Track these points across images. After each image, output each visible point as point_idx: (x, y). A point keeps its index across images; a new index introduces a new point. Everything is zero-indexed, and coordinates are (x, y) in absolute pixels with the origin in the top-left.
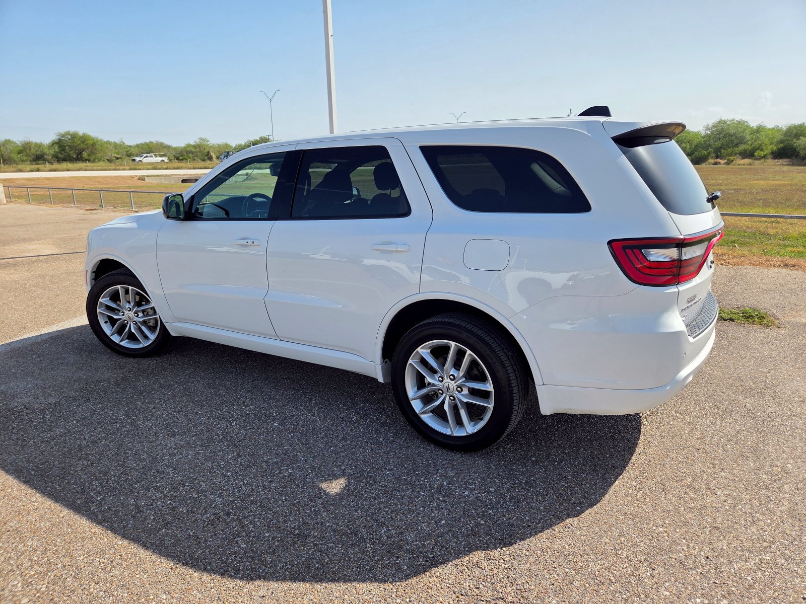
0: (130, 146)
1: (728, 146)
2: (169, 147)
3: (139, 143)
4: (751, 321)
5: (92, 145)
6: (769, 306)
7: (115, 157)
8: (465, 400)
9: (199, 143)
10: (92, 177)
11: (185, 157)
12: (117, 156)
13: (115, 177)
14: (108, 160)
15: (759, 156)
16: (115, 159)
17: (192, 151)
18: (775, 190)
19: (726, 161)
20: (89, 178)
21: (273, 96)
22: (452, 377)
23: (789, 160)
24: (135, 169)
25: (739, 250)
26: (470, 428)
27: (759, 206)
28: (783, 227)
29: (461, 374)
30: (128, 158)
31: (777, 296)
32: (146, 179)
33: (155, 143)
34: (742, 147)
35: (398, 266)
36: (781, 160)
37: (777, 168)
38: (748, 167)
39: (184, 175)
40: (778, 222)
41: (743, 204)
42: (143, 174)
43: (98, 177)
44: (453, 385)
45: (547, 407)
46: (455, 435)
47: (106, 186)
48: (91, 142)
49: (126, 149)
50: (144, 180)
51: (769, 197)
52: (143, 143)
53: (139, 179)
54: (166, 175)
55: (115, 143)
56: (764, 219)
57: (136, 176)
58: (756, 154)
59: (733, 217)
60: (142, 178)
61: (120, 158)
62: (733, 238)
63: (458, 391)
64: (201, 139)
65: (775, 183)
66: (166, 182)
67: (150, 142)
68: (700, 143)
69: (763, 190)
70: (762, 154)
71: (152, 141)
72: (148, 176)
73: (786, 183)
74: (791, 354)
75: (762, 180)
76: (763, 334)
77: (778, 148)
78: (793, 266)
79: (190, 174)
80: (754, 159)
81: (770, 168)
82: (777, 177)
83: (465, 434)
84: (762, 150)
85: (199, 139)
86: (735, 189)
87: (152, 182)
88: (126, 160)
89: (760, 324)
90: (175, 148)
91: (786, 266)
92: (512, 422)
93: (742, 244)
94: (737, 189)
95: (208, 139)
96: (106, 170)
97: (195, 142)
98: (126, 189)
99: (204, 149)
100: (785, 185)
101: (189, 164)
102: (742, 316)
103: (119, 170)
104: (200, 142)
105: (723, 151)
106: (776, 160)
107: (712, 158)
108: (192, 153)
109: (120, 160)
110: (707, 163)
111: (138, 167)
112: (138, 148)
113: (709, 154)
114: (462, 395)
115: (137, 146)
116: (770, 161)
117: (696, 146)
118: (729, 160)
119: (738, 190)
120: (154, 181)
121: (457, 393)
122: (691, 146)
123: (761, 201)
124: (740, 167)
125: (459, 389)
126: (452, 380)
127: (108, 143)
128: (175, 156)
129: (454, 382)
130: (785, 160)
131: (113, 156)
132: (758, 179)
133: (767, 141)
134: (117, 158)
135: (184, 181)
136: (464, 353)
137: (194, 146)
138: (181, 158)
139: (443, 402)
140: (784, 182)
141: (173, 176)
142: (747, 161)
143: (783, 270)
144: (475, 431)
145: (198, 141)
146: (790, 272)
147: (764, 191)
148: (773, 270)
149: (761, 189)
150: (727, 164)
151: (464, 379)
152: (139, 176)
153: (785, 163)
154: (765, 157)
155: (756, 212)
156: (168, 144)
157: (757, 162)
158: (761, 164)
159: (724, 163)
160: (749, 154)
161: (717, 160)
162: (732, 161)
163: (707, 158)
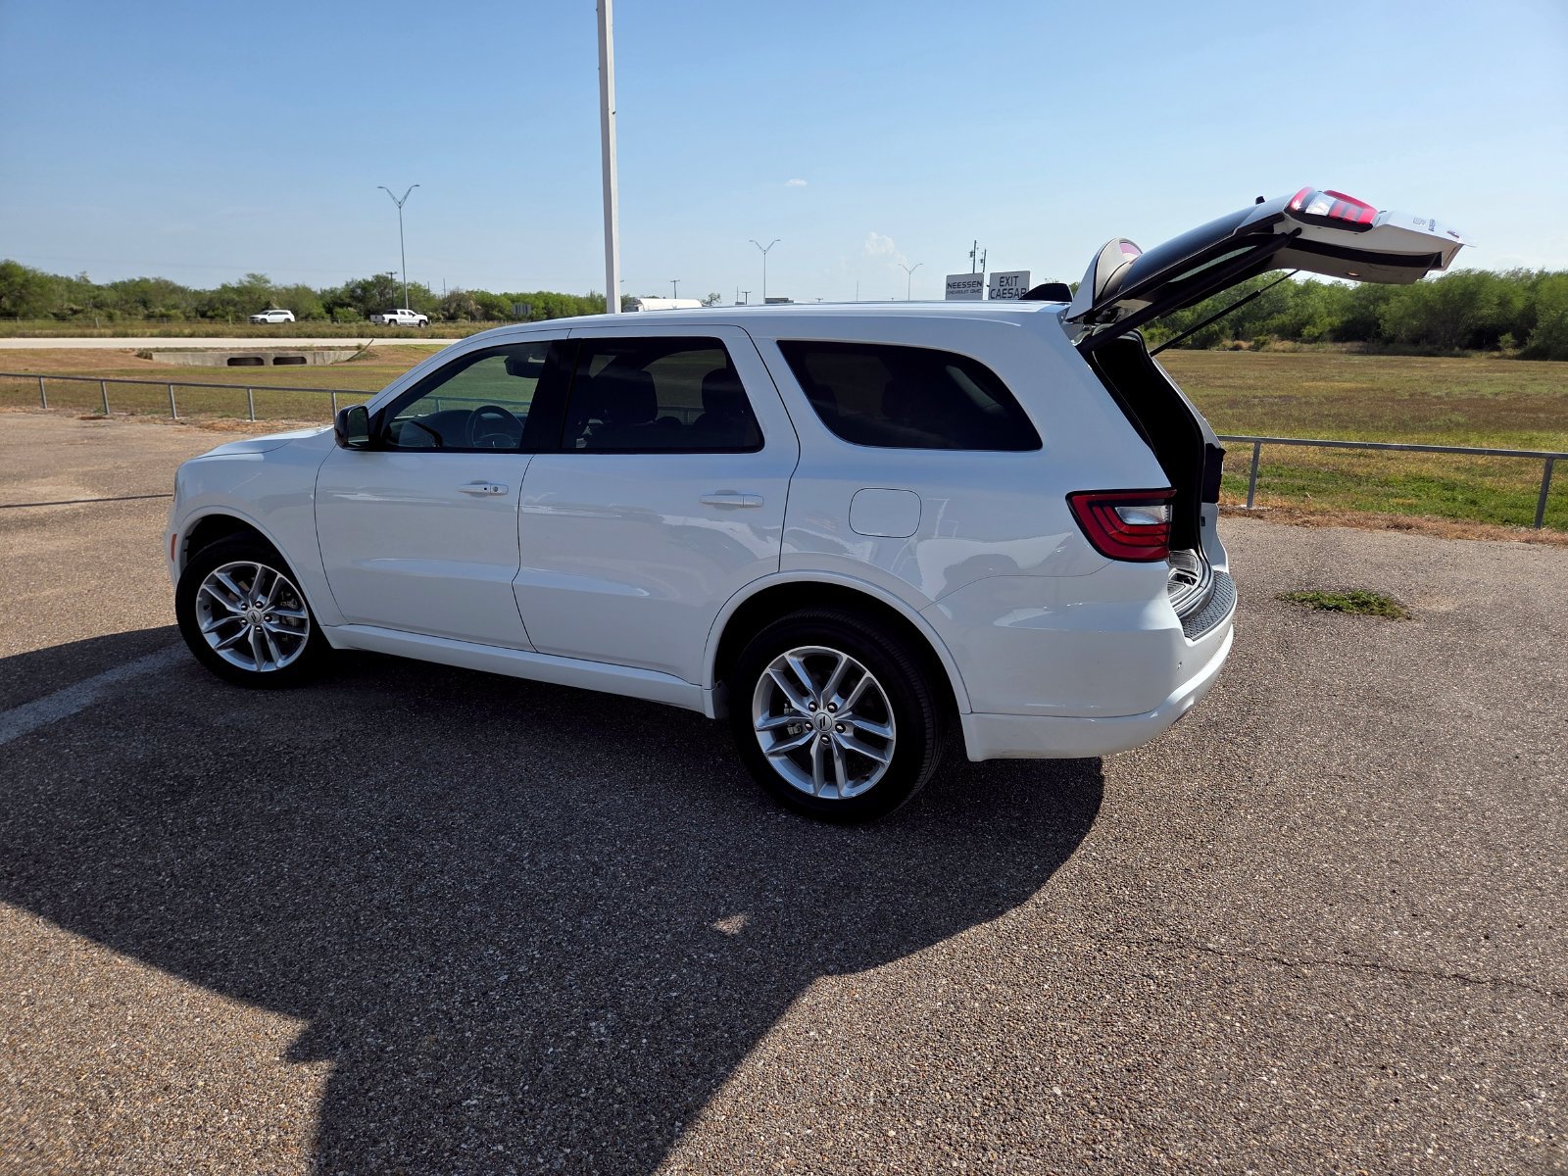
0: (99, 288)
1: (1255, 317)
2: (182, 291)
3: (118, 281)
4: (1366, 610)
5: (23, 286)
6: (1388, 589)
7: (71, 309)
8: (847, 746)
9: (247, 284)
10: (42, 350)
11: (220, 312)
12: (75, 307)
13: (90, 350)
14: (55, 315)
15: (1309, 336)
16: (70, 312)
17: (233, 300)
18: (1347, 397)
19: (1252, 343)
20: (36, 353)
21: (405, 198)
22: (832, 707)
23: (1361, 344)
24: (126, 336)
25: (1317, 503)
26: (847, 790)
27: (1329, 427)
28: (1376, 464)
29: (848, 706)
30: (97, 311)
31: (1396, 573)
32: (154, 357)
33: (152, 281)
34: (1279, 320)
35: (736, 528)
36: (1349, 344)
37: (1343, 358)
38: (1291, 355)
39: (232, 349)
40: (1370, 456)
41: (1302, 423)
42: (147, 347)
43: (53, 351)
44: (831, 718)
45: (977, 749)
46: (819, 796)
47: (73, 369)
48: (18, 280)
49: (91, 294)
50: (151, 358)
51: (1342, 410)
52: (126, 280)
53: (139, 356)
54: (196, 350)
55: (69, 280)
56: (1344, 450)
57: (133, 350)
58: (1305, 332)
59: (1294, 447)
60: (145, 354)
61: (81, 311)
62: (1300, 482)
63: (837, 730)
64: (253, 276)
65: (1347, 385)
66: (197, 363)
67: (141, 281)
68: (1203, 311)
69: (1326, 399)
70: (1316, 332)
71: (147, 277)
72: (157, 350)
73: (1364, 386)
74: (1438, 656)
75: (1321, 379)
76: (1388, 629)
77: (1342, 323)
78: (1409, 527)
79: (244, 349)
80: (1302, 341)
81: (1330, 359)
82: (1347, 376)
83: (837, 798)
84: (1314, 325)
85: (248, 276)
86: (1280, 397)
87: (166, 362)
88: (99, 317)
89: (1382, 615)
90: (197, 293)
91: (1398, 527)
92: (921, 778)
93: (1317, 492)
94: (1285, 396)
95: (267, 277)
96: (64, 336)
97: (240, 281)
98: (122, 375)
99: (259, 298)
100: (1363, 389)
101: (231, 327)
102: (1352, 604)
103: (91, 336)
104: (249, 282)
105: (1247, 325)
106: (1340, 345)
107: (1227, 338)
108: (235, 305)
109: (80, 316)
110: (1220, 346)
111: (130, 331)
112: (117, 291)
113: (1222, 330)
114: (842, 736)
115: (115, 287)
116: (1330, 346)
118: (1257, 342)
119: (1287, 399)
120: (171, 361)
121: (835, 732)
123: (1330, 419)
124: (1277, 354)
125: (839, 727)
126: (831, 711)
127: (56, 279)
128: (197, 311)
129: (833, 715)
130: (1356, 344)
131: (65, 306)
132: (1314, 379)
133: (1322, 309)
134: (75, 312)
135: (232, 362)
136: (860, 673)
137: (239, 291)
138: (210, 313)
139: (810, 743)
140: (1359, 385)
141: (210, 352)
142: (1288, 344)
143: (1392, 533)
144: (854, 795)
145: (246, 280)
146: (1408, 537)
147: (1330, 400)
148: (1380, 534)
149: (1324, 396)
150: (1256, 348)
151: (851, 713)
152: (139, 349)
154: (1320, 338)
155: (1328, 438)
156: (182, 285)
157: (1306, 347)
158: (1313, 351)
159: (1250, 348)
160: (1293, 333)
161: (1236, 342)
162: (1263, 344)
163: (1218, 338)
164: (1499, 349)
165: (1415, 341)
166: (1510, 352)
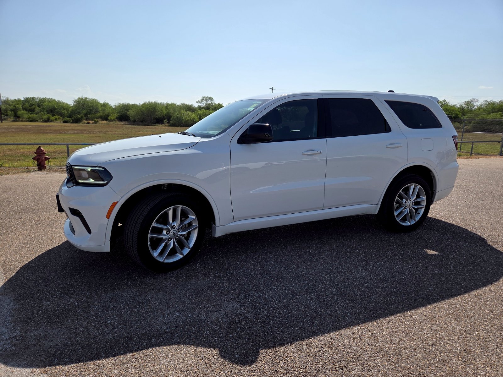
1: (90, 113)
15: (111, 119)
19: (93, 122)
23: (127, 122)
34: (98, 115)
36: (123, 122)
37: (123, 126)
38: (107, 125)
58: (109, 118)
68: (72, 110)
77: (118, 116)
80: (109, 121)
84: (111, 116)
105: (89, 116)
106: (121, 122)
107: (84, 120)
110: (83, 122)
113: (82, 117)
116: (118, 122)
117: (71, 112)
118: (95, 121)
122: (68, 112)
124: (103, 125)
142: (104, 122)
150: (96, 123)
153: (126, 124)
154: (114, 120)
157: (111, 123)
158: (114, 124)
159: (93, 123)
160: (106, 118)
161: (88, 121)
162: (97, 122)
163: (81, 120)
164: (164, 123)
165: (142, 122)
166: (167, 125)
